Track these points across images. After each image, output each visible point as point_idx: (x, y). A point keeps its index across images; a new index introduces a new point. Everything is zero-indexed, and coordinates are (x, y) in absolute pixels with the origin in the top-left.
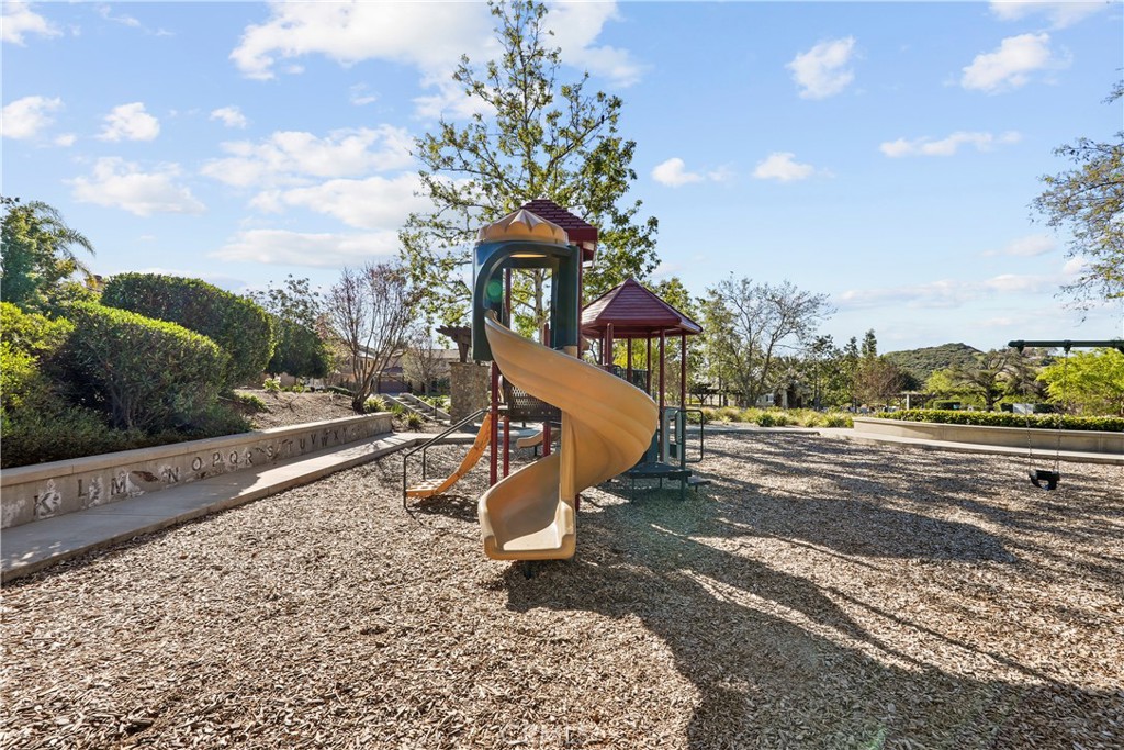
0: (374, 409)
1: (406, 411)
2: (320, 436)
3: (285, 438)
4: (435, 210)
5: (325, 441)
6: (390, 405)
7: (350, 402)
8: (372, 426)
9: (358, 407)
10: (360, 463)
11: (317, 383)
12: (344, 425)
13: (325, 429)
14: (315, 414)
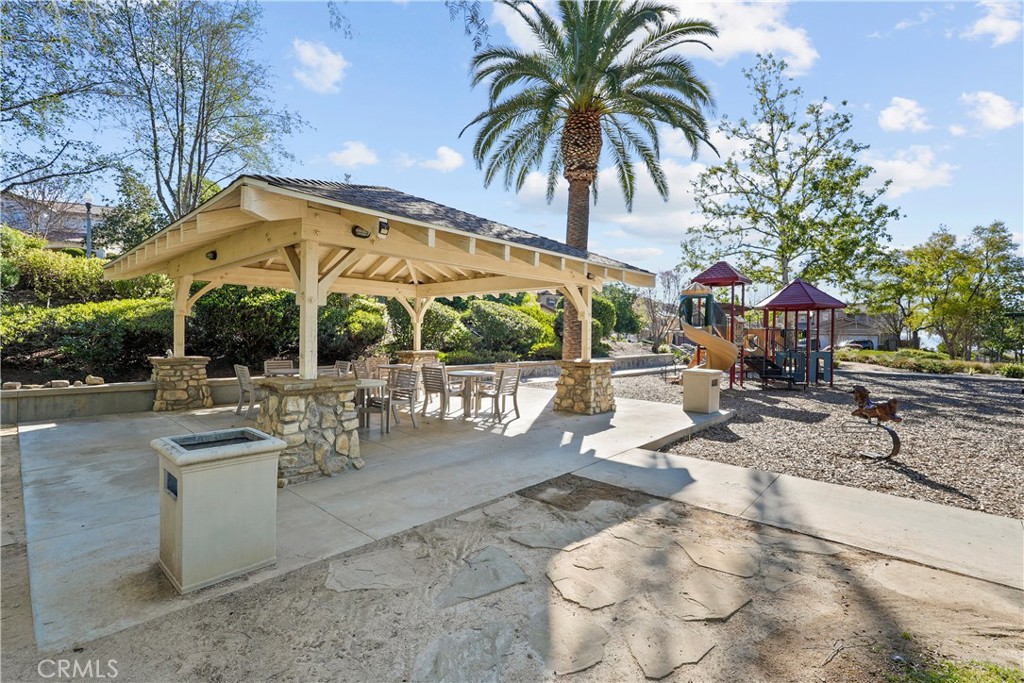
0: (664, 351)
1: (682, 354)
2: (636, 362)
3: (622, 361)
4: (705, 222)
5: (638, 364)
6: (673, 350)
7: (651, 348)
8: (661, 360)
9: (655, 350)
10: (653, 373)
11: (632, 336)
12: (647, 358)
13: (638, 359)
14: (633, 353)
